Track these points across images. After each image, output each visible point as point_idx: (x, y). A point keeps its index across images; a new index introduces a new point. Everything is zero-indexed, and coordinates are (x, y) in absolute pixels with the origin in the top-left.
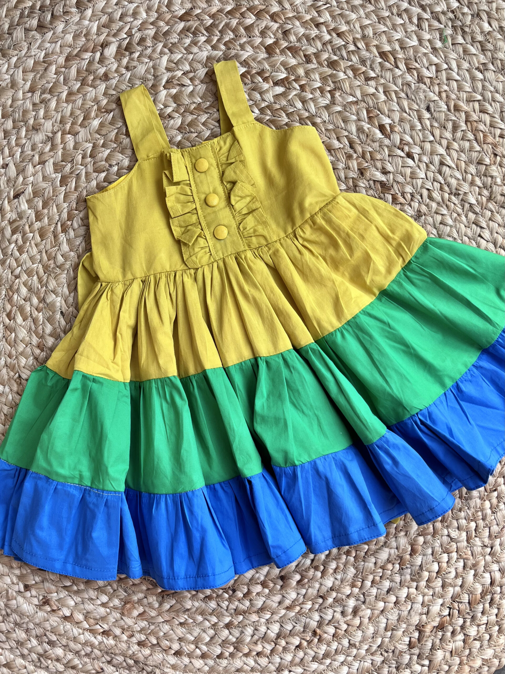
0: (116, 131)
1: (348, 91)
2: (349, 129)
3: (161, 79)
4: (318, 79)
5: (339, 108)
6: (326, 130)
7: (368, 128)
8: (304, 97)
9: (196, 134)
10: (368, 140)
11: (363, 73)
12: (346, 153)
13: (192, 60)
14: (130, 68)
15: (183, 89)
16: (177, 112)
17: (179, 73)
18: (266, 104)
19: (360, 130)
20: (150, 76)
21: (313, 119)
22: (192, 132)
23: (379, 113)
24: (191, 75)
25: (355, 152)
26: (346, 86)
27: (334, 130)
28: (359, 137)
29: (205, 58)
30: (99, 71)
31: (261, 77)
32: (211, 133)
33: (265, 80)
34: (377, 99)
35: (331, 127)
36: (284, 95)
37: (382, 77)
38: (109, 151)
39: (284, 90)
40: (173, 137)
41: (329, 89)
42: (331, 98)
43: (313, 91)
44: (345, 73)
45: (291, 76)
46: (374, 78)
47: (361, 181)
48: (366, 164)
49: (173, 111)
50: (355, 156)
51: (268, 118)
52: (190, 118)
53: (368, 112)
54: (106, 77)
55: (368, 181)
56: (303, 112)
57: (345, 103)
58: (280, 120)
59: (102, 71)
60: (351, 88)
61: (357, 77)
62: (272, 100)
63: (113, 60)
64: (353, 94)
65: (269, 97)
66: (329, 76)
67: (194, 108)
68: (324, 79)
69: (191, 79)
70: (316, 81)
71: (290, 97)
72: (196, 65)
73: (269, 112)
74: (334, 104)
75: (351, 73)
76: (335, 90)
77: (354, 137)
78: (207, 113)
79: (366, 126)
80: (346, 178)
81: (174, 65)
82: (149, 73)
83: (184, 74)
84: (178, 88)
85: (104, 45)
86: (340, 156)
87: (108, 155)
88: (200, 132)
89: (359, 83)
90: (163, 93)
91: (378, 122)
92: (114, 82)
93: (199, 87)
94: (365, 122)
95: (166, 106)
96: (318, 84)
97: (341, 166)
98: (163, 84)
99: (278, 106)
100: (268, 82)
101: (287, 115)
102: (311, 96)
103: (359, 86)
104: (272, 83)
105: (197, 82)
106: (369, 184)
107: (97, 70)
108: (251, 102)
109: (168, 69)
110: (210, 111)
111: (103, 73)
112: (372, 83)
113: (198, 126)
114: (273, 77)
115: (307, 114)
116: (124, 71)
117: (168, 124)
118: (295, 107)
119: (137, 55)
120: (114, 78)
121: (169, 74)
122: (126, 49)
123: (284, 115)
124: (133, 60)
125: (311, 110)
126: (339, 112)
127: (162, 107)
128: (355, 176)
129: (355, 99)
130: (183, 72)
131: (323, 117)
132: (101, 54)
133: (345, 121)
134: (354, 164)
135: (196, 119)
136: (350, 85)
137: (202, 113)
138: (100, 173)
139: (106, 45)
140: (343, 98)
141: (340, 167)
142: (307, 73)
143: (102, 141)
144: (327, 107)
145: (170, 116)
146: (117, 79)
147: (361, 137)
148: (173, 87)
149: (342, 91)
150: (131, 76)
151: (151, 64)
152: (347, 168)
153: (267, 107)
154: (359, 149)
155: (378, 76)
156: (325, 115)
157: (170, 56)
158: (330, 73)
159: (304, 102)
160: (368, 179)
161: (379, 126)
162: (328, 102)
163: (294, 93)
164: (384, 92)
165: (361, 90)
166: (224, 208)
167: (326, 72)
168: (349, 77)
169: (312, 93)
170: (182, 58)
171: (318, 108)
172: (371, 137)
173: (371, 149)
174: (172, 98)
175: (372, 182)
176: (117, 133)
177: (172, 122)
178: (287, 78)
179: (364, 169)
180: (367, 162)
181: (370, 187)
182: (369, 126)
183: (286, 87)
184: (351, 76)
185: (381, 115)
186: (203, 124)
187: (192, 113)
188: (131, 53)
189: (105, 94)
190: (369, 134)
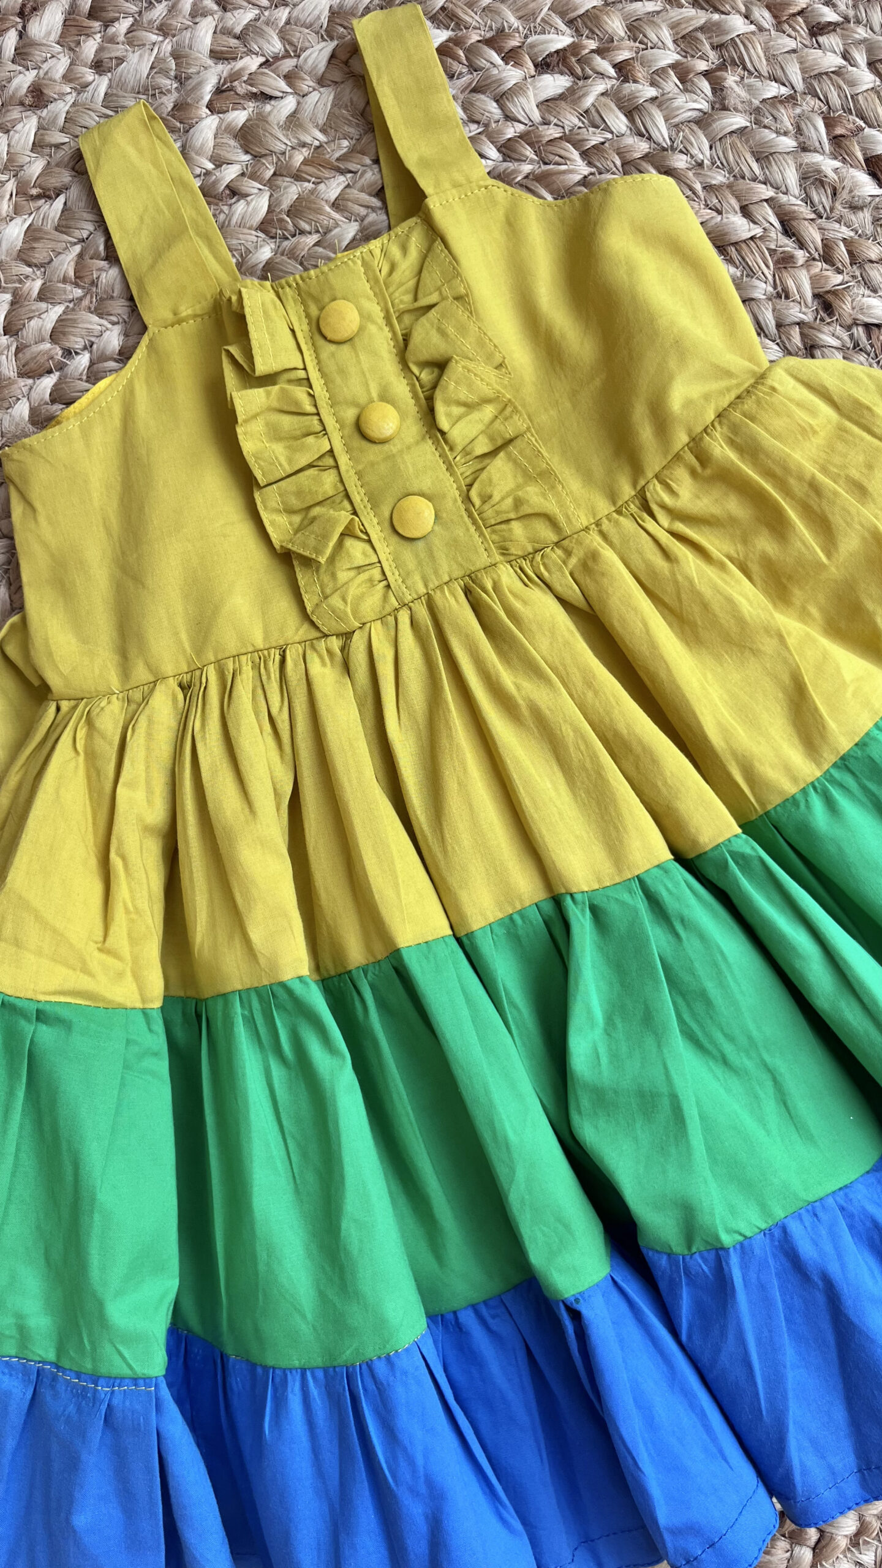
0: (77, 249)
1: (764, 67)
2: (778, 178)
3: (200, 84)
4: (670, 44)
5: (738, 121)
6: (708, 188)
7: (836, 170)
8: (632, 97)
9: (315, 238)
10: (838, 206)
11: (801, 13)
12: (772, 252)
13: (288, 22)
14: (107, 64)
15: (268, 108)
16: (254, 176)
17: (252, 63)
18: (520, 128)
19: (811, 178)
20: (168, 82)
21: (664, 158)
22: (302, 232)
23: (864, 125)
24: (288, 64)
25: (802, 245)
26: (757, 56)
27: (730, 186)
28: (808, 200)
29: (326, 13)
30: (15, 82)
31: (498, 51)
32: (362, 230)
33: (511, 56)
34: (852, 84)
35: (719, 178)
36: (568, 97)
37: (858, 22)
38: (59, 310)
39: (568, 84)
40: (248, 251)
41: (702, 66)
42: (714, 91)
43: (656, 77)
44: (747, 17)
45: (586, 42)
46: (836, 24)
47: (826, 329)
48: (839, 278)
49: (243, 174)
50: (801, 256)
51: (527, 168)
52: (292, 192)
53: (829, 123)
54: (38, 97)
55: (849, 328)
56: (631, 140)
57: (756, 102)
58: (564, 172)
59: (24, 81)
60: (771, 58)
61: (786, 27)
62: (536, 116)
63: (58, 48)
64: (779, 73)
65: (527, 107)
66: (701, 29)
67: (305, 162)
68: (686, 41)
69: (289, 78)
70: (664, 47)
71: (588, 101)
72: (299, 35)
73: (529, 152)
74: (725, 108)
75: (767, 14)
76: (722, 67)
77: (793, 201)
78: (343, 172)
79: (828, 165)
80: (779, 326)
81: (234, 42)
82: (164, 72)
83: (266, 64)
84: (251, 105)
85: (27, 10)
86: (755, 259)
87: (60, 320)
88: (328, 231)
89: (792, 44)
90: (207, 127)
91: (864, 150)
92: (60, 109)
93: (314, 96)
94: (823, 153)
95: (219, 162)
96: (669, 56)
97: (761, 289)
98: (207, 98)
99: (553, 132)
100: (518, 64)
101: (585, 154)
102: (652, 92)
103: (794, 51)
104: (530, 65)
105: (307, 84)
106: (851, 336)
107: (10, 80)
108: (473, 127)
109: (217, 55)
110: (353, 166)
111: (26, 86)
112: (832, 40)
113: (319, 211)
114: (532, 46)
115: (643, 147)
116: (89, 75)
117: (229, 217)
118: (607, 129)
119: (123, 26)
120: (62, 96)
121: (223, 69)
122: (93, 14)
123: (575, 155)
124: (112, 40)
125: (655, 134)
126: (741, 131)
127: (210, 166)
128: (808, 318)
129: (784, 91)
130: (262, 60)
131: (695, 151)
132: (21, 35)
133: (763, 156)
134: (802, 282)
135: (312, 192)
136: (766, 50)
137: (327, 173)
138: (41, 376)
139: (35, 9)
140: (749, 89)
141: (758, 294)
142: (634, 29)
143: (38, 284)
144: (703, 122)
145: (234, 192)
146: (70, 99)
147: (816, 198)
148: (237, 106)
149: (745, 68)
150: (110, 86)
151: (167, 47)
152: (779, 296)
153: (522, 136)
154: (813, 235)
155: (847, 19)
156: (701, 147)
157: (221, 19)
158: (702, 21)
159: (632, 111)
160: (849, 321)
161: (867, 160)
162: (704, 106)
163: (600, 87)
164: (871, 65)
165: (801, 63)
166: (417, 443)
167: (691, 19)
168: (761, 29)
169: (653, 84)
170: (256, 20)
171: (676, 125)
172: (844, 195)
173: (847, 233)
174: (235, 137)
175: (860, 332)
176: (80, 256)
177: (240, 207)
178: (574, 49)
179: (834, 293)
180: (839, 271)
181: (856, 345)
182: (837, 164)
183: (572, 73)
184: (767, 26)
185: (867, 130)
186: (336, 205)
187: (298, 177)
188: (107, 24)
189: (38, 146)
190: (838, 186)
